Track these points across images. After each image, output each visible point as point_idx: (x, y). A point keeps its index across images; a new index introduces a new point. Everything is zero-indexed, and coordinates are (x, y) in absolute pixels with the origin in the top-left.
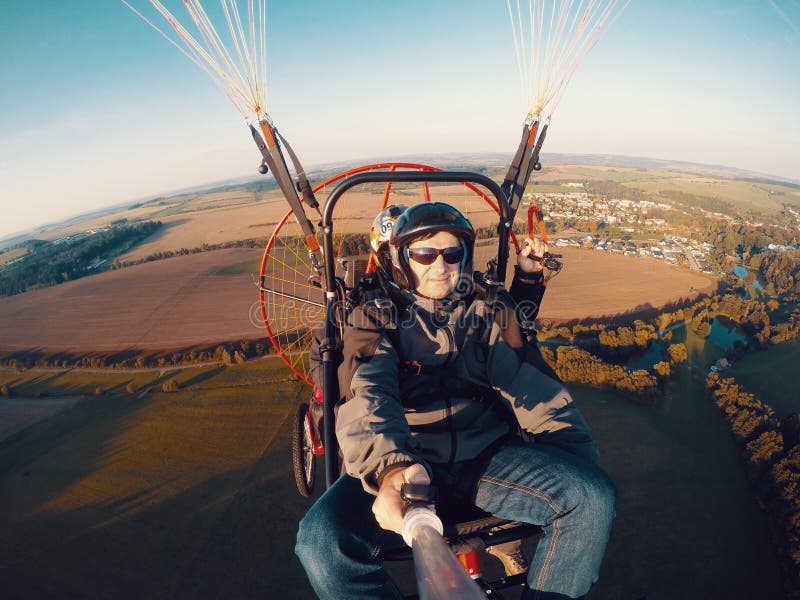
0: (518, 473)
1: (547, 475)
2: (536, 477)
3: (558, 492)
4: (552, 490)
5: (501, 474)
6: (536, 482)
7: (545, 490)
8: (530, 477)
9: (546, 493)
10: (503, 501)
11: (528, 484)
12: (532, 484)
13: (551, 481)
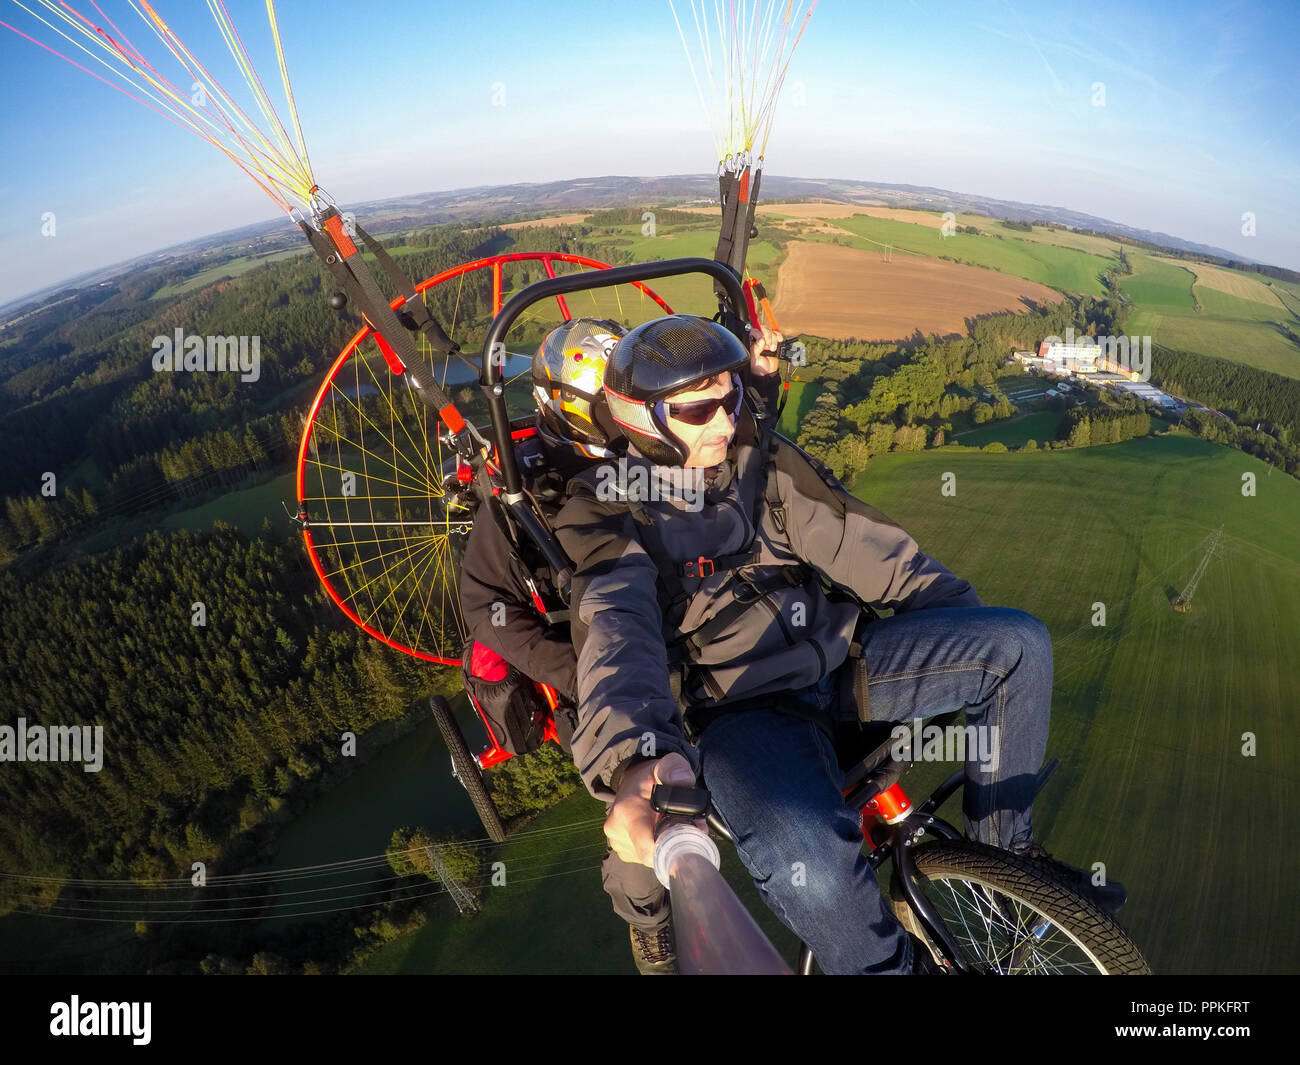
0: (919, 655)
1: (966, 640)
2: (951, 649)
3: (990, 652)
4: (982, 654)
5: (893, 667)
6: (954, 654)
7: (972, 658)
8: (942, 652)
9: (974, 662)
10: (915, 697)
11: (944, 661)
12: (950, 659)
13: (976, 645)
